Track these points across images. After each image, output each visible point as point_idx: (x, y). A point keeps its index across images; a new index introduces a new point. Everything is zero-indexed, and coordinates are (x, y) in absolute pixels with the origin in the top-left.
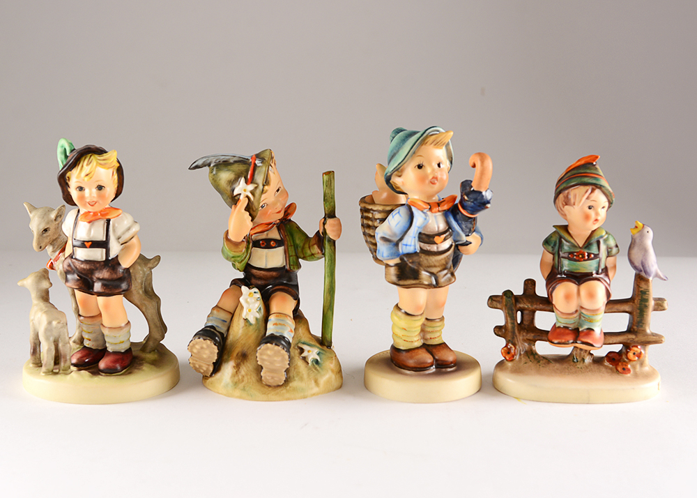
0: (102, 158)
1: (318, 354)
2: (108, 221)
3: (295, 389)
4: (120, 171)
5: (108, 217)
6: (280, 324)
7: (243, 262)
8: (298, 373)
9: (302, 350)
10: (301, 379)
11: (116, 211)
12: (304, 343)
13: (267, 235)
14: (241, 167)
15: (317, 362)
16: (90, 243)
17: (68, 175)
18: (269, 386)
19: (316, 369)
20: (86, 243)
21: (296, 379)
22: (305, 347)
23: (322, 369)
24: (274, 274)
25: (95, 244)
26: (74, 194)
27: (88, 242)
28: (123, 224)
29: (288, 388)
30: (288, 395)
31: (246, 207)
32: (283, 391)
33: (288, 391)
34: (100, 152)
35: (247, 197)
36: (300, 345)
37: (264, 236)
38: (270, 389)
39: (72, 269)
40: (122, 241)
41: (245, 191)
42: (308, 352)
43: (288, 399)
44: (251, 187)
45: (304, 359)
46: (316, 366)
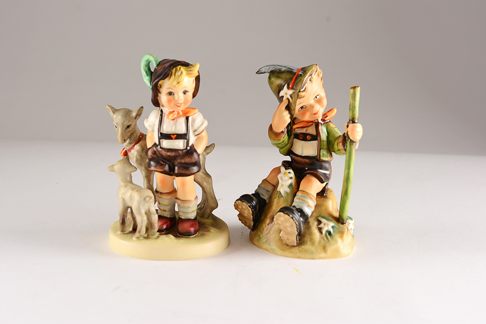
0: (189, 69)
1: (333, 227)
2: (187, 118)
3: (306, 251)
4: (198, 79)
5: (188, 115)
6: (302, 199)
7: (284, 149)
8: (311, 239)
9: (320, 222)
10: (313, 244)
11: (194, 110)
12: (323, 217)
13: (306, 130)
14: (288, 76)
15: (330, 233)
16: (175, 136)
17: (160, 83)
18: (287, 245)
19: (327, 238)
20: (172, 136)
21: (309, 243)
22: (323, 220)
23: (332, 239)
24: (307, 161)
25: (179, 136)
26: (163, 98)
27: (173, 135)
28: (198, 120)
29: (301, 249)
30: (299, 255)
31: (286, 107)
32: (296, 250)
33: (300, 251)
34: (186, 65)
35: (288, 99)
36: (320, 219)
37: (304, 131)
38: (288, 247)
39: (157, 156)
40: (196, 133)
41: (286, 94)
42: (325, 224)
43: (299, 258)
44: (291, 92)
45: (320, 230)
46: (328, 236)
